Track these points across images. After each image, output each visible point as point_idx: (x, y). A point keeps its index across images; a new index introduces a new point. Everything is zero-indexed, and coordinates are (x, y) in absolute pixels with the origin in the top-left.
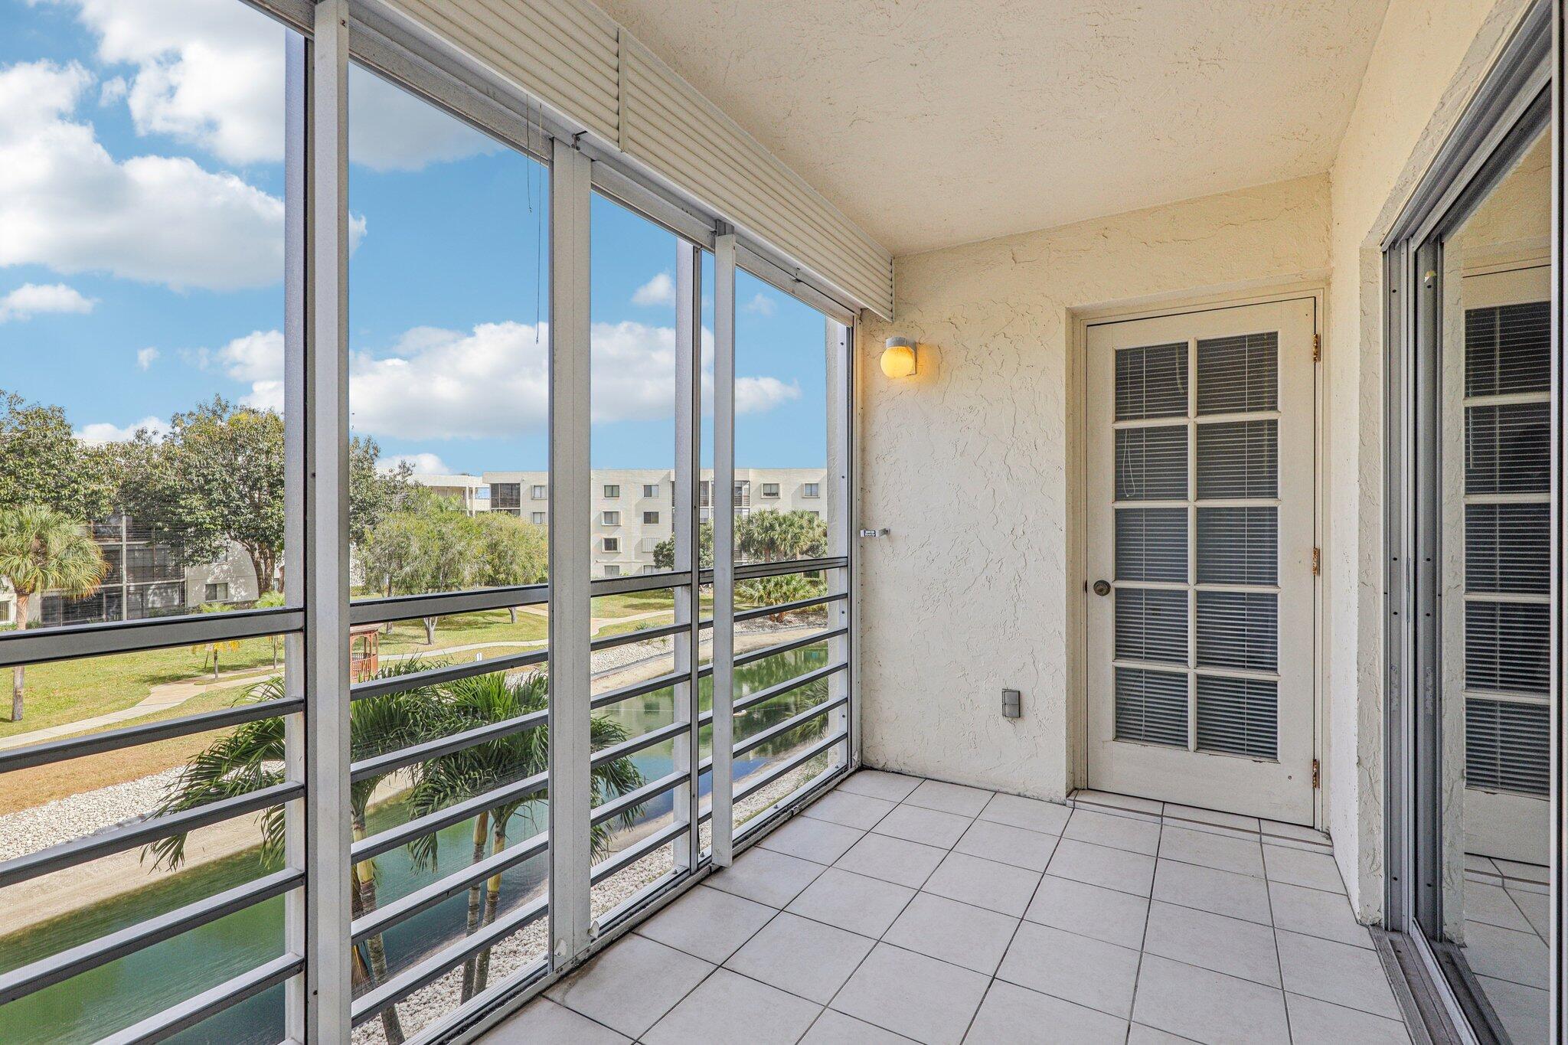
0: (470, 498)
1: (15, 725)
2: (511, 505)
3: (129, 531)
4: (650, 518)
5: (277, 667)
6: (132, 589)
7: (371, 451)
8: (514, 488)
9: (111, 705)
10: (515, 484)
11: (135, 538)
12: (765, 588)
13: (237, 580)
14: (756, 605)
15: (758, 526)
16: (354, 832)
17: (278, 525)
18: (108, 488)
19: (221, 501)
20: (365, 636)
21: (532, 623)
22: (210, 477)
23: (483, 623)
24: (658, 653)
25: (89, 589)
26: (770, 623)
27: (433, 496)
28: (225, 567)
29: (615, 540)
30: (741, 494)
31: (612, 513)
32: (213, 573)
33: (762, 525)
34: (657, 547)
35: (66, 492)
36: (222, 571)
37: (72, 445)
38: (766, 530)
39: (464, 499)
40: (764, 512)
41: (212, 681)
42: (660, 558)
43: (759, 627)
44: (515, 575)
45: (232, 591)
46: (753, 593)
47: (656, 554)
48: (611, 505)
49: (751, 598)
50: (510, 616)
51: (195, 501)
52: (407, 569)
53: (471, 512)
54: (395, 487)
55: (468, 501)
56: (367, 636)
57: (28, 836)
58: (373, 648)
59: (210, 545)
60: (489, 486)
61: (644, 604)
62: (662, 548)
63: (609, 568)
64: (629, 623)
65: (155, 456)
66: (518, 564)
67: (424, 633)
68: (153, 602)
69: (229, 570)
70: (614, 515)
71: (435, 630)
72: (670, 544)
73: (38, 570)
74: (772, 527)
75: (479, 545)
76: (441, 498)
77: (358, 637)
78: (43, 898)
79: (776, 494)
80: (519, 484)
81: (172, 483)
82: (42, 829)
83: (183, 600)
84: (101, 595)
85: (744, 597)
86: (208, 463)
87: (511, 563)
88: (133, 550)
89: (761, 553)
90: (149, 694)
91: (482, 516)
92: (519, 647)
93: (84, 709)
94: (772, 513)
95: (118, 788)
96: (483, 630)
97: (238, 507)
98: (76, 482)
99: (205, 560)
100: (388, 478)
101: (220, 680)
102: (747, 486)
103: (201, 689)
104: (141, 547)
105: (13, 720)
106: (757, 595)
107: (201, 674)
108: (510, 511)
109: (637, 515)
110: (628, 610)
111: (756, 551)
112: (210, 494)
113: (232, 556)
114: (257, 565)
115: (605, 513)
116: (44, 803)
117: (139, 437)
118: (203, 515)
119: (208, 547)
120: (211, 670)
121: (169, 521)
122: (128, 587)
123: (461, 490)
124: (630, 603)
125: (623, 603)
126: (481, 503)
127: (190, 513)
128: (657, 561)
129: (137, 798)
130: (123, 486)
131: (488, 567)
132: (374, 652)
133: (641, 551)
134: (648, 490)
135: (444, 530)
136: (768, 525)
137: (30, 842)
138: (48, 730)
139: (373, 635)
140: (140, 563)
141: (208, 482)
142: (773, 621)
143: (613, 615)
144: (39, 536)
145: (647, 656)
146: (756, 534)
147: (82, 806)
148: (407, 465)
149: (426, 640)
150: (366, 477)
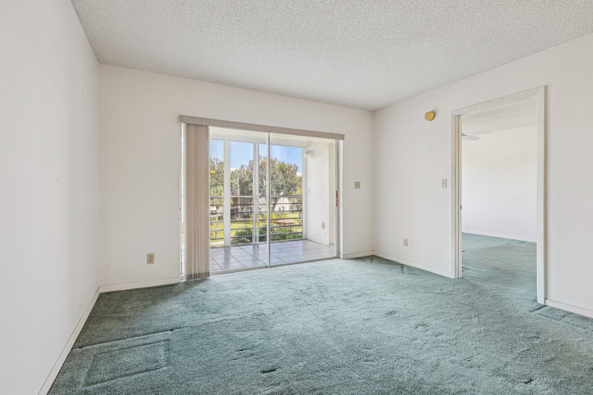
150: (293, 176)
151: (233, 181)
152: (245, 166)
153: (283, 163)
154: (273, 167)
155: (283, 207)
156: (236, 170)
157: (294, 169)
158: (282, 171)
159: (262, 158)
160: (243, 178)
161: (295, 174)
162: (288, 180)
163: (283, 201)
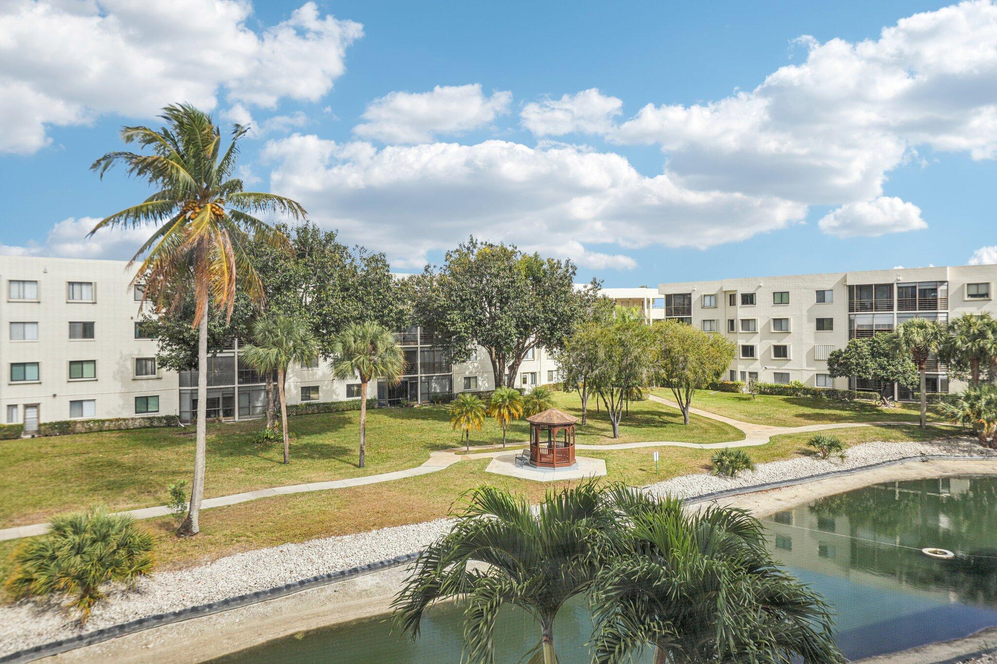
0: (648, 307)
1: (361, 470)
2: (683, 314)
3: (421, 338)
4: (823, 324)
5: (506, 446)
6: (423, 378)
7: (571, 270)
8: (687, 297)
9: (408, 463)
10: (686, 294)
11: (425, 343)
12: (972, 406)
13: (482, 375)
14: (959, 424)
15: (961, 334)
16: (544, 644)
17: (506, 334)
18: (408, 307)
19: (471, 315)
20: (565, 427)
21: (703, 425)
22: (464, 297)
23: (659, 422)
24: (836, 469)
25: (399, 378)
26: (981, 448)
27: (618, 307)
28: (476, 365)
29: (785, 347)
30: (936, 296)
31: (781, 319)
32: (469, 369)
33: (968, 332)
34: (832, 355)
35: (386, 311)
36: (474, 367)
37: (389, 278)
38: (974, 338)
39: (643, 308)
40: (971, 316)
41: (465, 452)
42: (836, 366)
43: (964, 451)
44: (687, 380)
45: (480, 383)
46: (956, 410)
47: (830, 363)
48: (781, 312)
49: (952, 417)
50: (683, 417)
51: (455, 315)
52: (597, 372)
53: (649, 321)
54: (588, 300)
55: (646, 310)
56: (567, 428)
57: (362, 552)
58: (571, 438)
59: (465, 349)
60: (663, 296)
61: (817, 414)
62: (838, 356)
63: (779, 376)
64: (801, 434)
65: (435, 283)
66: (690, 370)
67: (610, 427)
68: (435, 388)
69: (478, 367)
70: (784, 323)
71: (620, 425)
72: (846, 352)
73: (371, 366)
74: (982, 335)
75: (655, 349)
76: (624, 309)
77: (560, 428)
78: (367, 600)
79: (986, 295)
80: (690, 294)
81: (442, 303)
82: (369, 550)
83: (451, 388)
84: (406, 382)
85: (942, 415)
86: (463, 287)
87: (683, 369)
88: (424, 351)
89: (966, 365)
90: (429, 457)
91: (659, 324)
92: (691, 449)
93: (394, 464)
94: (982, 317)
95: (408, 527)
96: (660, 429)
97: (481, 320)
98: (391, 304)
99: (462, 359)
100: (583, 293)
101: (471, 452)
102: (944, 287)
103: (459, 458)
104: (428, 349)
105: (359, 467)
106: (961, 413)
107: (459, 445)
108: (682, 319)
109: (809, 321)
110: (800, 419)
111: (958, 362)
112: (464, 310)
113: (480, 356)
114: (494, 363)
115: (774, 320)
116: (370, 530)
117: (426, 270)
118: (460, 326)
119: (463, 350)
120: (464, 443)
121: (442, 331)
122: (421, 377)
123: (640, 302)
124: (801, 412)
125: (794, 412)
126: (658, 313)
127: (453, 324)
128: (831, 369)
129: (418, 537)
130: (417, 306)
131: (663, 371)
132: (571, 442)
133: (813, 359)
134: (821, 296)
135: (623, 338)
136: (976, 332)
137: (362, 557)
138: (376, 476)
139: (571, 428)
140: (427, 360)
141: (463, 301)
142: (984, 446)
143: (783, 423)
144: (372, 343)
145: (822, 472)
146: (959, 343)
147: (389, 537)
148: (598, 282)
149: (612, 434)
150: (565, 293)
151: (405, 307)
152: (435, 267)
153: (536, 255)
154: (510, 269)
155: (532, 373)
156: (411, 278)
157: (567, 271)
158: (534, 279)
159: (479, 245)
160: (430, 298)
161: (569, 285)
162: (551, 302)
163: (533, 357)
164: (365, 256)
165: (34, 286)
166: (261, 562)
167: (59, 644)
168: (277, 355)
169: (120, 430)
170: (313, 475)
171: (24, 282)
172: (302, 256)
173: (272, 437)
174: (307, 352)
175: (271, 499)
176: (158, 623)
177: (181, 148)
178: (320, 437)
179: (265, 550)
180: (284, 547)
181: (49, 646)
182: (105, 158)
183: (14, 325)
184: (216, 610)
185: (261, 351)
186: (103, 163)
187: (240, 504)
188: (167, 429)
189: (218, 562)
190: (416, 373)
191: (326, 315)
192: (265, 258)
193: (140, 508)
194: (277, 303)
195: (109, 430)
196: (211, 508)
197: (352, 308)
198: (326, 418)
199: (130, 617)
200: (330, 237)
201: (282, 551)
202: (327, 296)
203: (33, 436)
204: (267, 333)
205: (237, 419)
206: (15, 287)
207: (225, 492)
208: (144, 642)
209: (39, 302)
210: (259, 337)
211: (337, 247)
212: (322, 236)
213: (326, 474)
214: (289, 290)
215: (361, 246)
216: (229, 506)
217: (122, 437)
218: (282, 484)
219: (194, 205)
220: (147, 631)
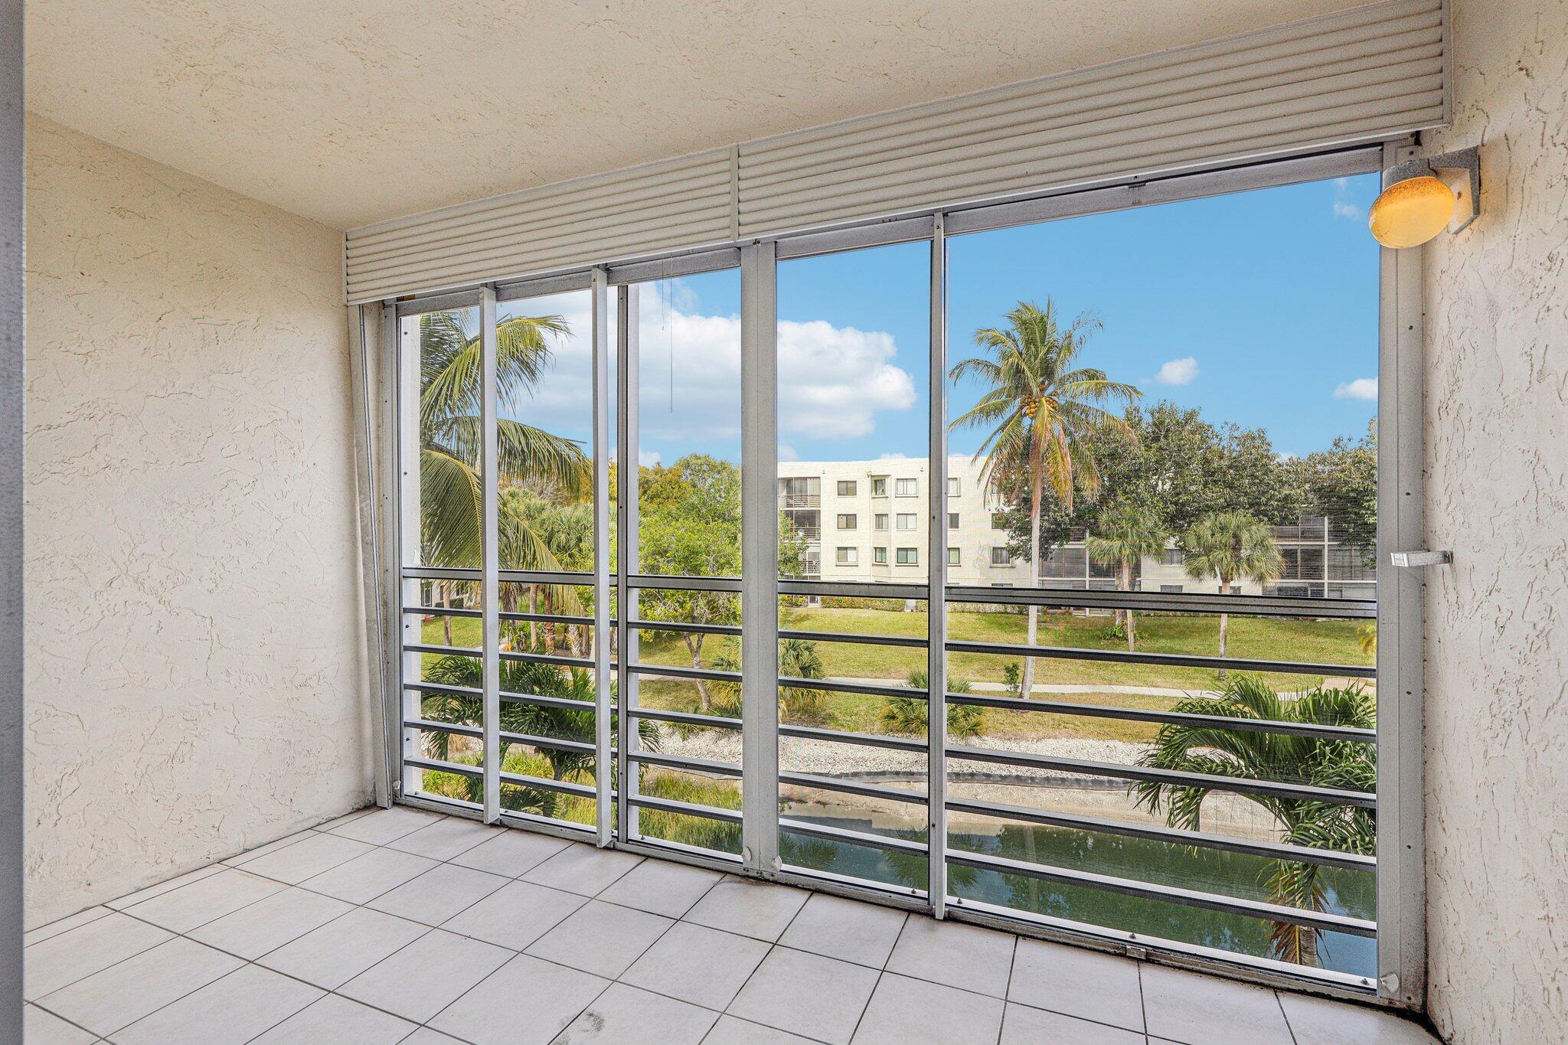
1: (1220, 683)
3: (1330, 532)
11: (1335, 540)
88: (1334, 550)
98: (1272, 489)
104: (1338, 547)
105: (1218, 679)
122: (1330, 583)
140: (1338, 562)
144: (1235, 536)
156: (1311, 456)
160: (1337, 480)
164: (1237, 434)
165: (913, 483)
166: (1085, 751)
167: (912, 774)
168: (1121, 547)
169: (978, 612)
170: (1159, 680)
171: (907, 479)
172: (1156, 439)
173: (1121, 635)
174: (1154, 546)
175: (1106, 695)
176: (986, 780)
177: (1021, 347)
178: (1177, 641)
179: (1091, 741)
180: (1111, 743)
181: (905, 773)
182: (957, 368)
183: (899, 516)
184: (1037, 783)
185: (1104, 543)
186: (956, 371)
187: (1074, 694)
188: (1019, 616)
189: (1043, 741)
190: (1321, 577)
191: (1183, 505)
192: (1113, 446)
193: (984, 681)
194: (1125, 492)
195: (970, 612)
196: (1046, 693)
197: (1215, 495)
198: (1190, 622)
199: (965, 768)
200: (1190, 417)
201: (1108, 746)
202: (1184, 483)
203: (912, 611)
204: (1111, 524)
205: (1087, 614)
206: (901, 483)
207: (1062, 681)
208: (975, 792)
209: (917, 497)
210: (1103, 528)
211: (1201, 427)
212: (1181, 417)
213: (1175, 681)
214: (1139, 477)
215: (1231, 422)
216: (1063, 694)
217: (979, 619)
218: (1123, 684)
219: (1030, 400)
220: (977, 784)
